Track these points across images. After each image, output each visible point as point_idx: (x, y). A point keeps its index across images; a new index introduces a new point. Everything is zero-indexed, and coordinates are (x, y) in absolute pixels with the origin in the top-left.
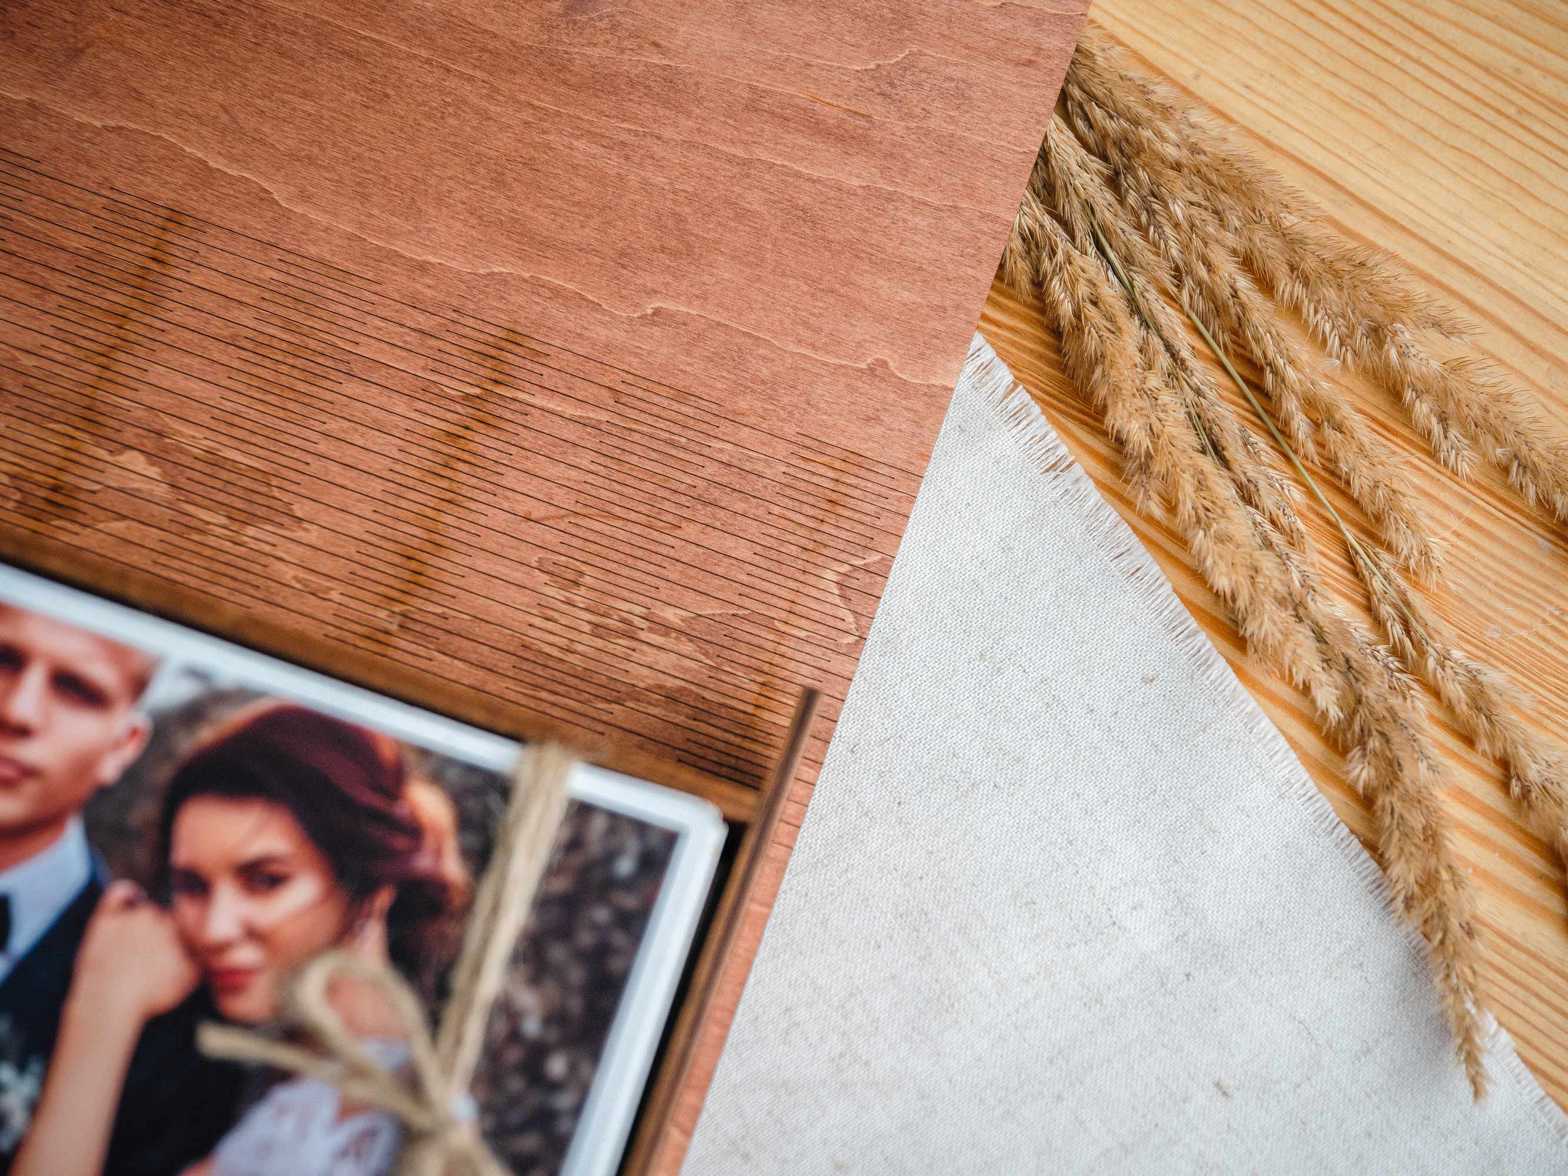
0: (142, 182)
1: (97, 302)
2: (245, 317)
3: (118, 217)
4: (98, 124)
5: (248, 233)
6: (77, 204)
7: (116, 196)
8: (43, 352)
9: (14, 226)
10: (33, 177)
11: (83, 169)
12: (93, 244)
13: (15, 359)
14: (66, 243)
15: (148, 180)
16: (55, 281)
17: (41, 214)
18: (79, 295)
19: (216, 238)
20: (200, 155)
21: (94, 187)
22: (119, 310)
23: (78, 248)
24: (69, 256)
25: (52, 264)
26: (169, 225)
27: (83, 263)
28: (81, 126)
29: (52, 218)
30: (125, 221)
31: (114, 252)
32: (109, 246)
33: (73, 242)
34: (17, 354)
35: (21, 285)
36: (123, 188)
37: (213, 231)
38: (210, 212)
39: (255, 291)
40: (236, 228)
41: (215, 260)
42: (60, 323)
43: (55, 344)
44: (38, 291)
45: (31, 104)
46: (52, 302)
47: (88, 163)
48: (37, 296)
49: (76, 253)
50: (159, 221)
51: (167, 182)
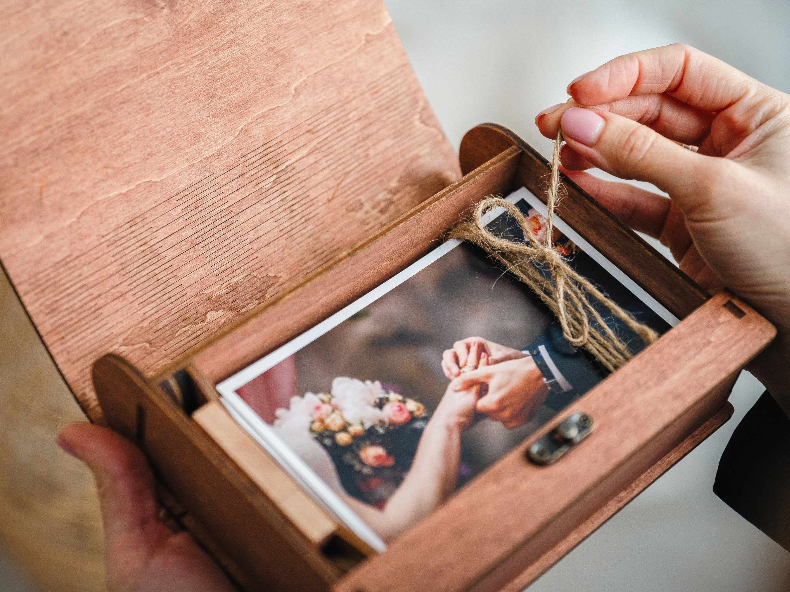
0: (109, 224)
1: (142, 280)
2: (188, 232)
3: (115, 245)
4: (74, 219)
5: (158, 203)
6: (99, 255)
7: (107, 238)
8: (147, 315)
9: (89, 286)
10: (76, 262)
11: (87, 241)
12: (119, 262)
13: (142, 328)
14: (111, 272)
15: (110, 220)
16: (123, 288)
17: (92, 272)
18: (135, 284)
19: (151, 216)
20: (116, 193)
21: (97, 243)
22: (151, 275)
23: (117, 269)
24: (117, 275)
25: (115, 284)
26: (134, 228)
27: (123, 272)
28: (70, 226)
29: (97, 269)
30: (119, 243)
31: (128, 257)
32: (125, 257)
33: (113, 269)
34: (140, 326)
35: (114, 303)
36: (106, 233)
37: (147, 215)
38: (141, 209)
39: (181, 220)
40: (154, 205)
41: (159, 224)
42: (140, 300)
43: (147, 308)
44: (122, 298)
45: (47, 237)
46: (130, 297)
47: (86, 237)
48: (123, 300)
49: (118, 272)
50: (130, 230)
51: (117, 214)
